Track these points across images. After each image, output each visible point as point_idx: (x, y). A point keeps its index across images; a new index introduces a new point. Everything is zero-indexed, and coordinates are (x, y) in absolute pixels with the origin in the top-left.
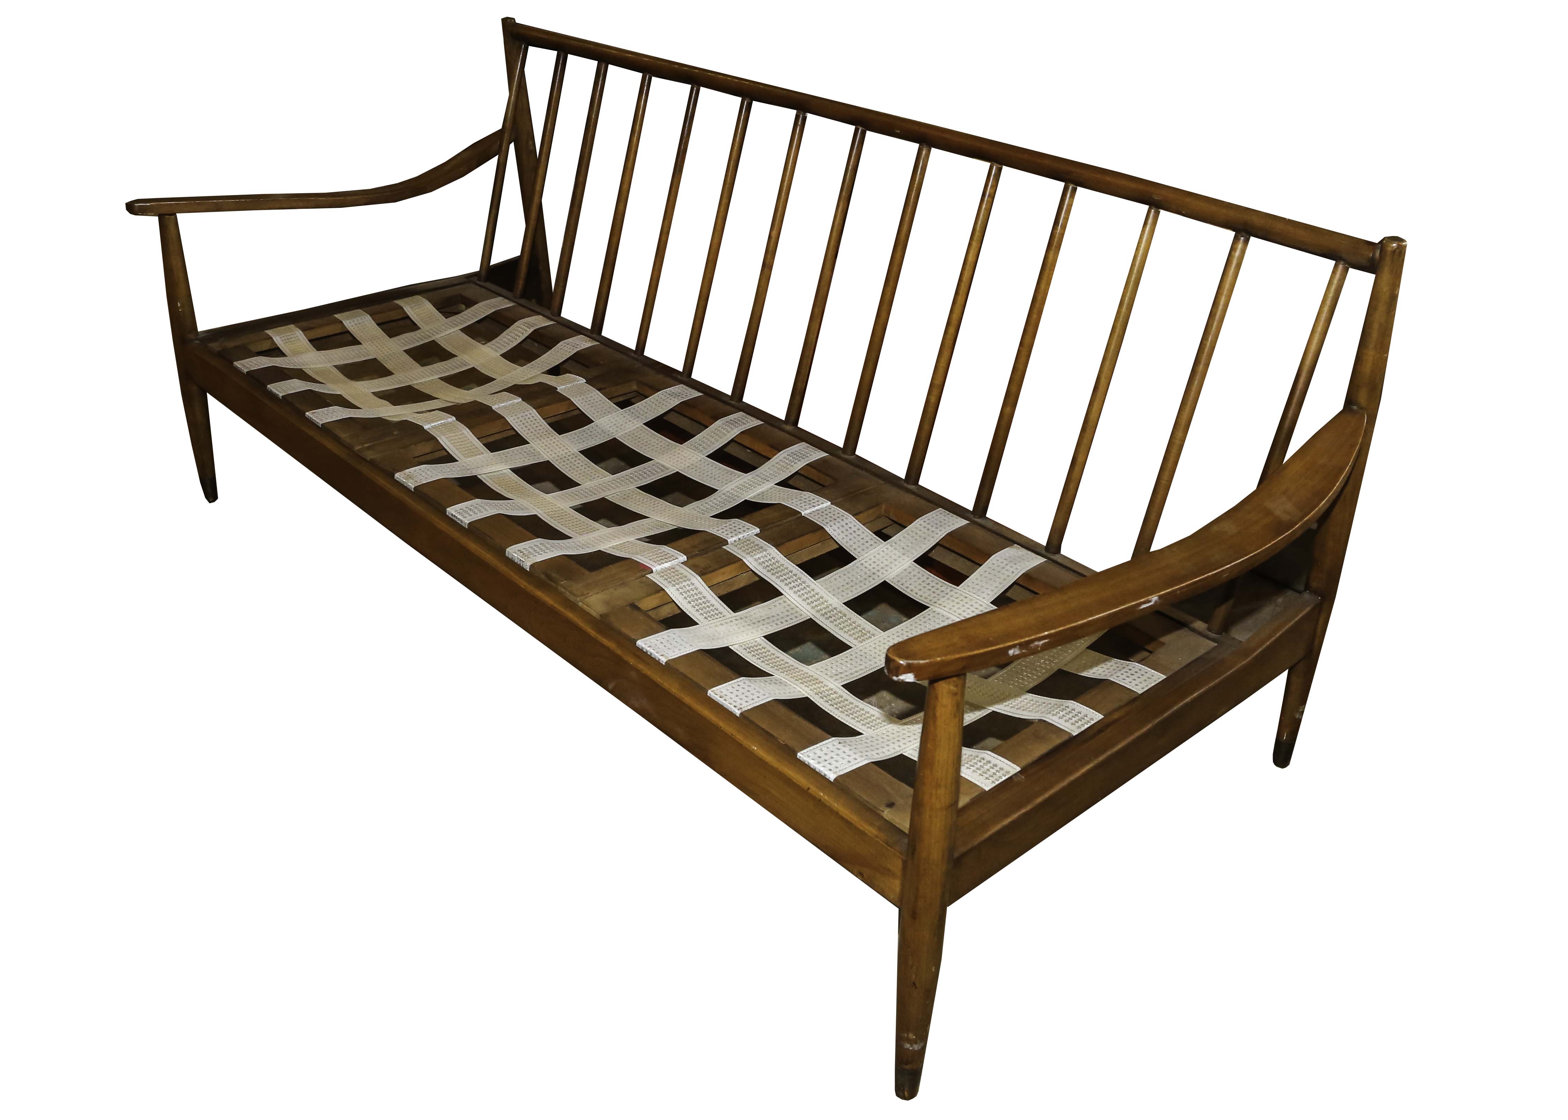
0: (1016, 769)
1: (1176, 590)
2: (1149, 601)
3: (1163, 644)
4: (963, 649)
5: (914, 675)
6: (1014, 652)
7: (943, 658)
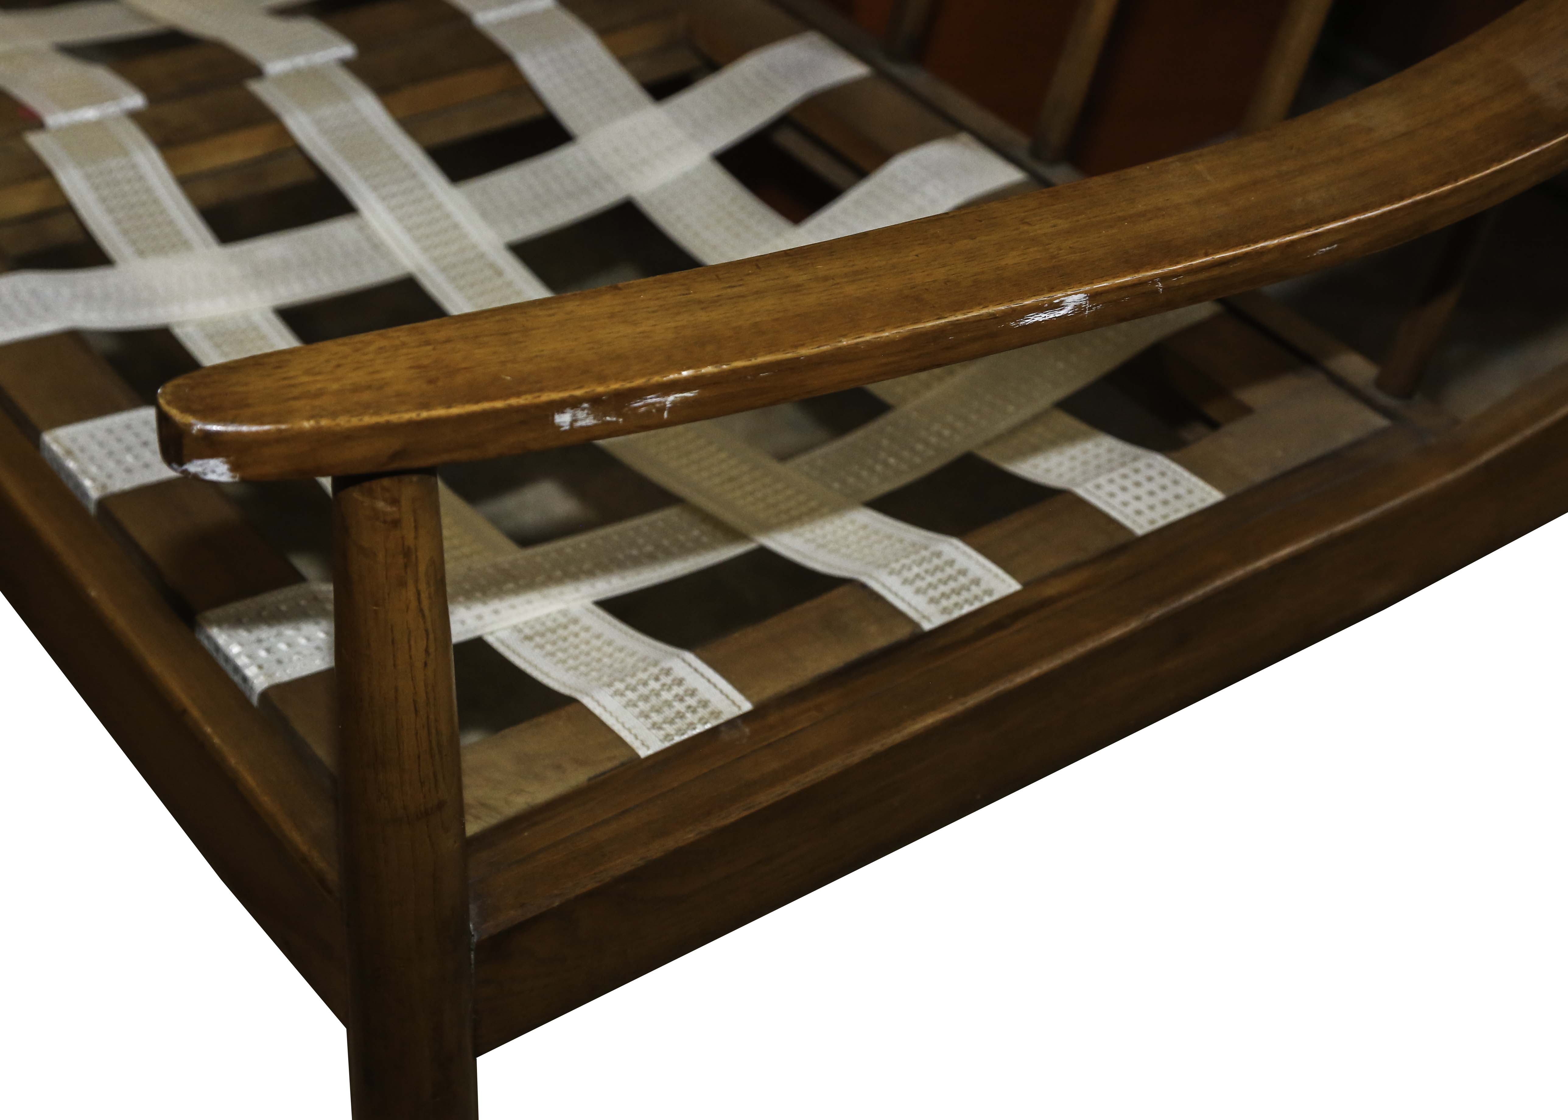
0: (739, 707)
1: (1153, 280)
2: (1059, 306)
3: (1245, 410)
4: (403, 399)
5: (227, 462)
6: (574, 421)
7: (324, 423)
